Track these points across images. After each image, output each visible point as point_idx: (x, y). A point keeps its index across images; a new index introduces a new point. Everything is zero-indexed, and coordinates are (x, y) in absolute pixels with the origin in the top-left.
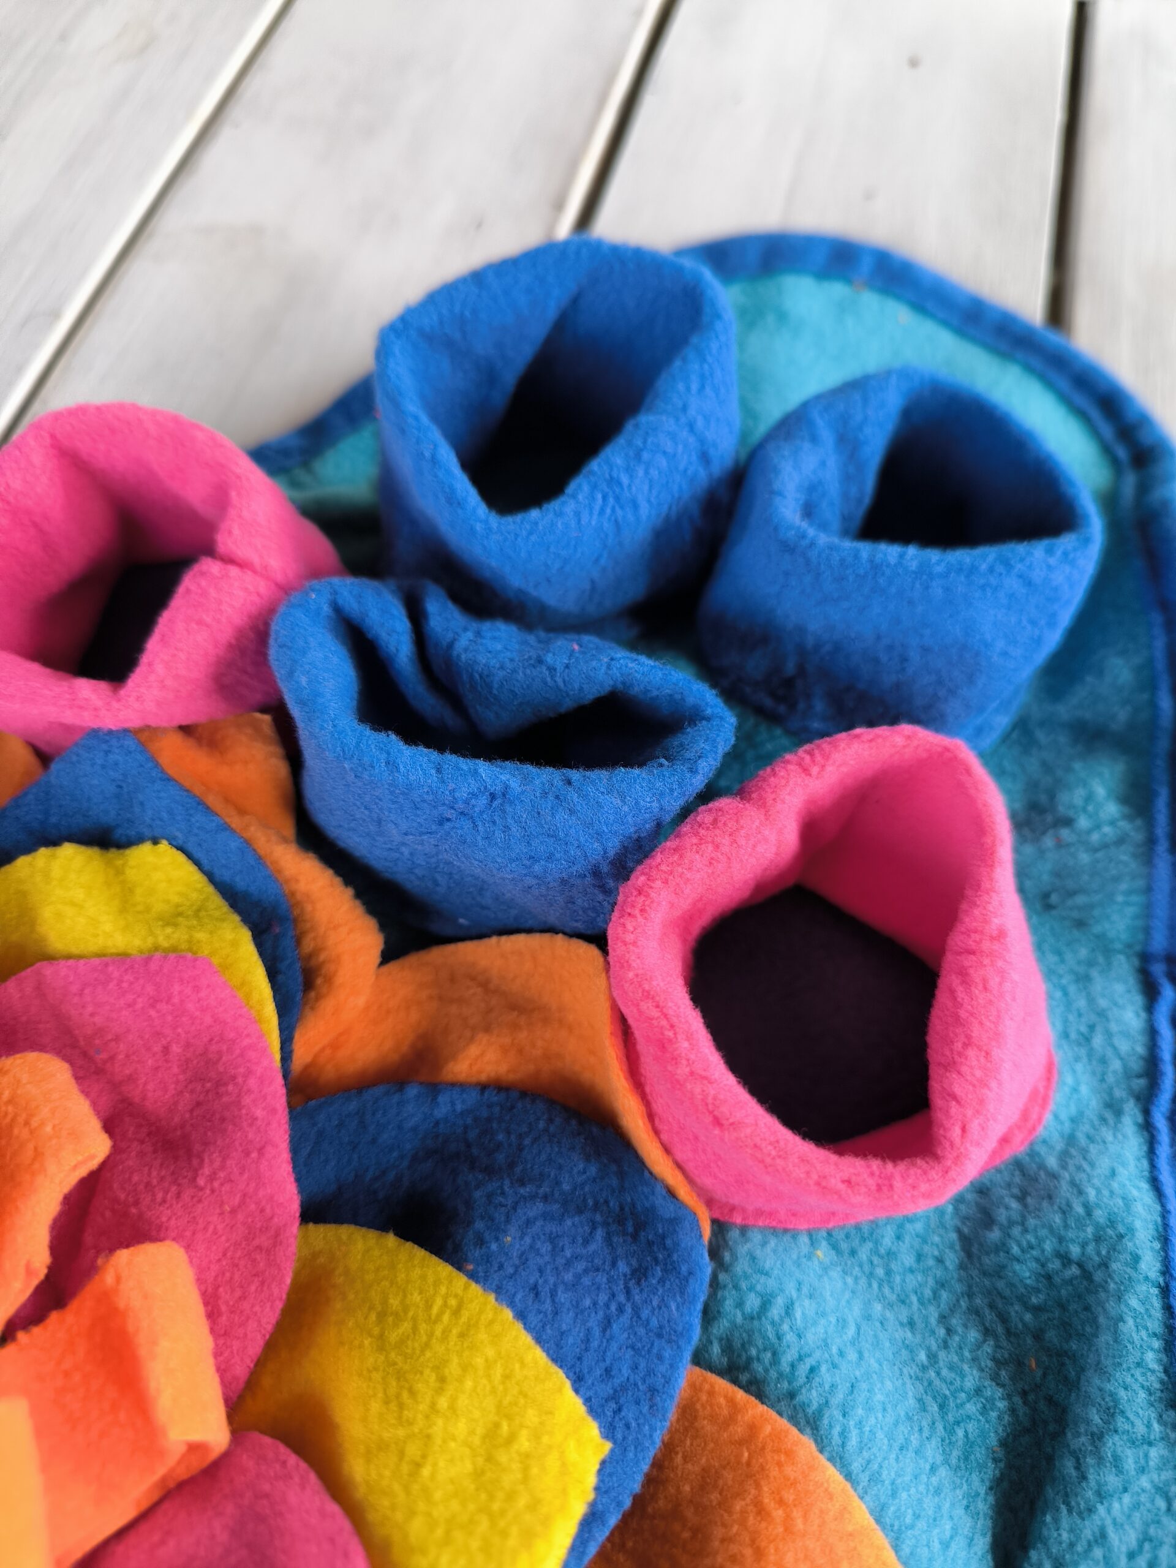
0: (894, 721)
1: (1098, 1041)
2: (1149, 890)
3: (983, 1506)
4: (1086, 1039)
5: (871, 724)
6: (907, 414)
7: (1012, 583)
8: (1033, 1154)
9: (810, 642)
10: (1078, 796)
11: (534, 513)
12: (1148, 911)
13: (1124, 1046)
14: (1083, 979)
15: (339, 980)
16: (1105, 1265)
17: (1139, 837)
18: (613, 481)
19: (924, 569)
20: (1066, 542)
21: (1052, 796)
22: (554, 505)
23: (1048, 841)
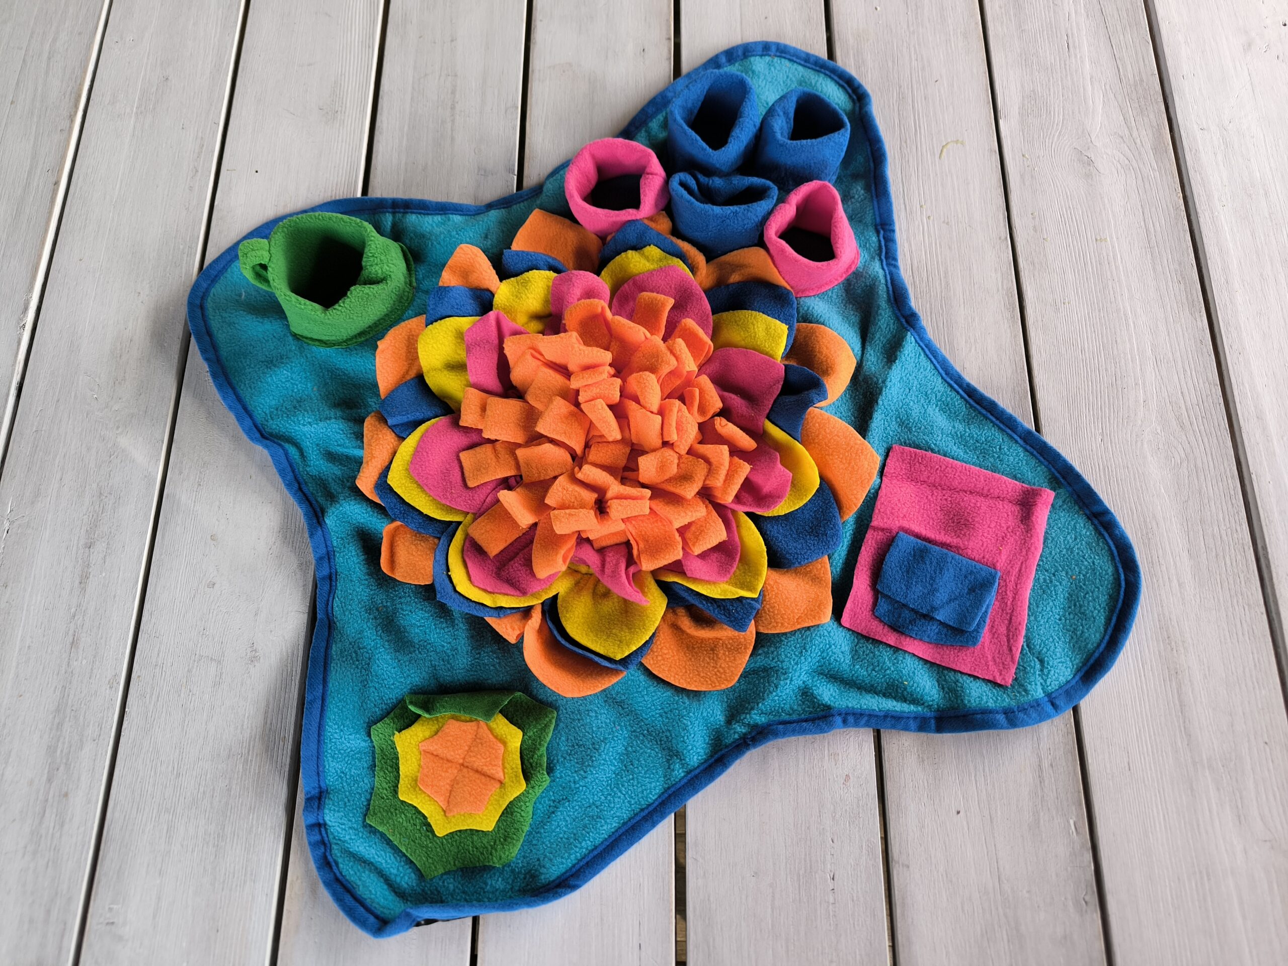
0: (811, 180)
1: (868, 245)
2: (873, 208)
3: (858, 332)
4: (865, 246)
5: (807, 182)
6: (797, 101)
7: (832, 144)
8: (857, 270)
9: (788, 167)
10: (855, 190)
11: (723, 148)
12: (874, 214)
13: (874, 245)
14: (862, 233)
15: (700, 267)
16: (874, 284)
17: (869, 197)
18: (738, 137)
19: (812, 145)
20: (842, 131)
21: (849, 193)
22: (727, 145)
23: (849, 203)
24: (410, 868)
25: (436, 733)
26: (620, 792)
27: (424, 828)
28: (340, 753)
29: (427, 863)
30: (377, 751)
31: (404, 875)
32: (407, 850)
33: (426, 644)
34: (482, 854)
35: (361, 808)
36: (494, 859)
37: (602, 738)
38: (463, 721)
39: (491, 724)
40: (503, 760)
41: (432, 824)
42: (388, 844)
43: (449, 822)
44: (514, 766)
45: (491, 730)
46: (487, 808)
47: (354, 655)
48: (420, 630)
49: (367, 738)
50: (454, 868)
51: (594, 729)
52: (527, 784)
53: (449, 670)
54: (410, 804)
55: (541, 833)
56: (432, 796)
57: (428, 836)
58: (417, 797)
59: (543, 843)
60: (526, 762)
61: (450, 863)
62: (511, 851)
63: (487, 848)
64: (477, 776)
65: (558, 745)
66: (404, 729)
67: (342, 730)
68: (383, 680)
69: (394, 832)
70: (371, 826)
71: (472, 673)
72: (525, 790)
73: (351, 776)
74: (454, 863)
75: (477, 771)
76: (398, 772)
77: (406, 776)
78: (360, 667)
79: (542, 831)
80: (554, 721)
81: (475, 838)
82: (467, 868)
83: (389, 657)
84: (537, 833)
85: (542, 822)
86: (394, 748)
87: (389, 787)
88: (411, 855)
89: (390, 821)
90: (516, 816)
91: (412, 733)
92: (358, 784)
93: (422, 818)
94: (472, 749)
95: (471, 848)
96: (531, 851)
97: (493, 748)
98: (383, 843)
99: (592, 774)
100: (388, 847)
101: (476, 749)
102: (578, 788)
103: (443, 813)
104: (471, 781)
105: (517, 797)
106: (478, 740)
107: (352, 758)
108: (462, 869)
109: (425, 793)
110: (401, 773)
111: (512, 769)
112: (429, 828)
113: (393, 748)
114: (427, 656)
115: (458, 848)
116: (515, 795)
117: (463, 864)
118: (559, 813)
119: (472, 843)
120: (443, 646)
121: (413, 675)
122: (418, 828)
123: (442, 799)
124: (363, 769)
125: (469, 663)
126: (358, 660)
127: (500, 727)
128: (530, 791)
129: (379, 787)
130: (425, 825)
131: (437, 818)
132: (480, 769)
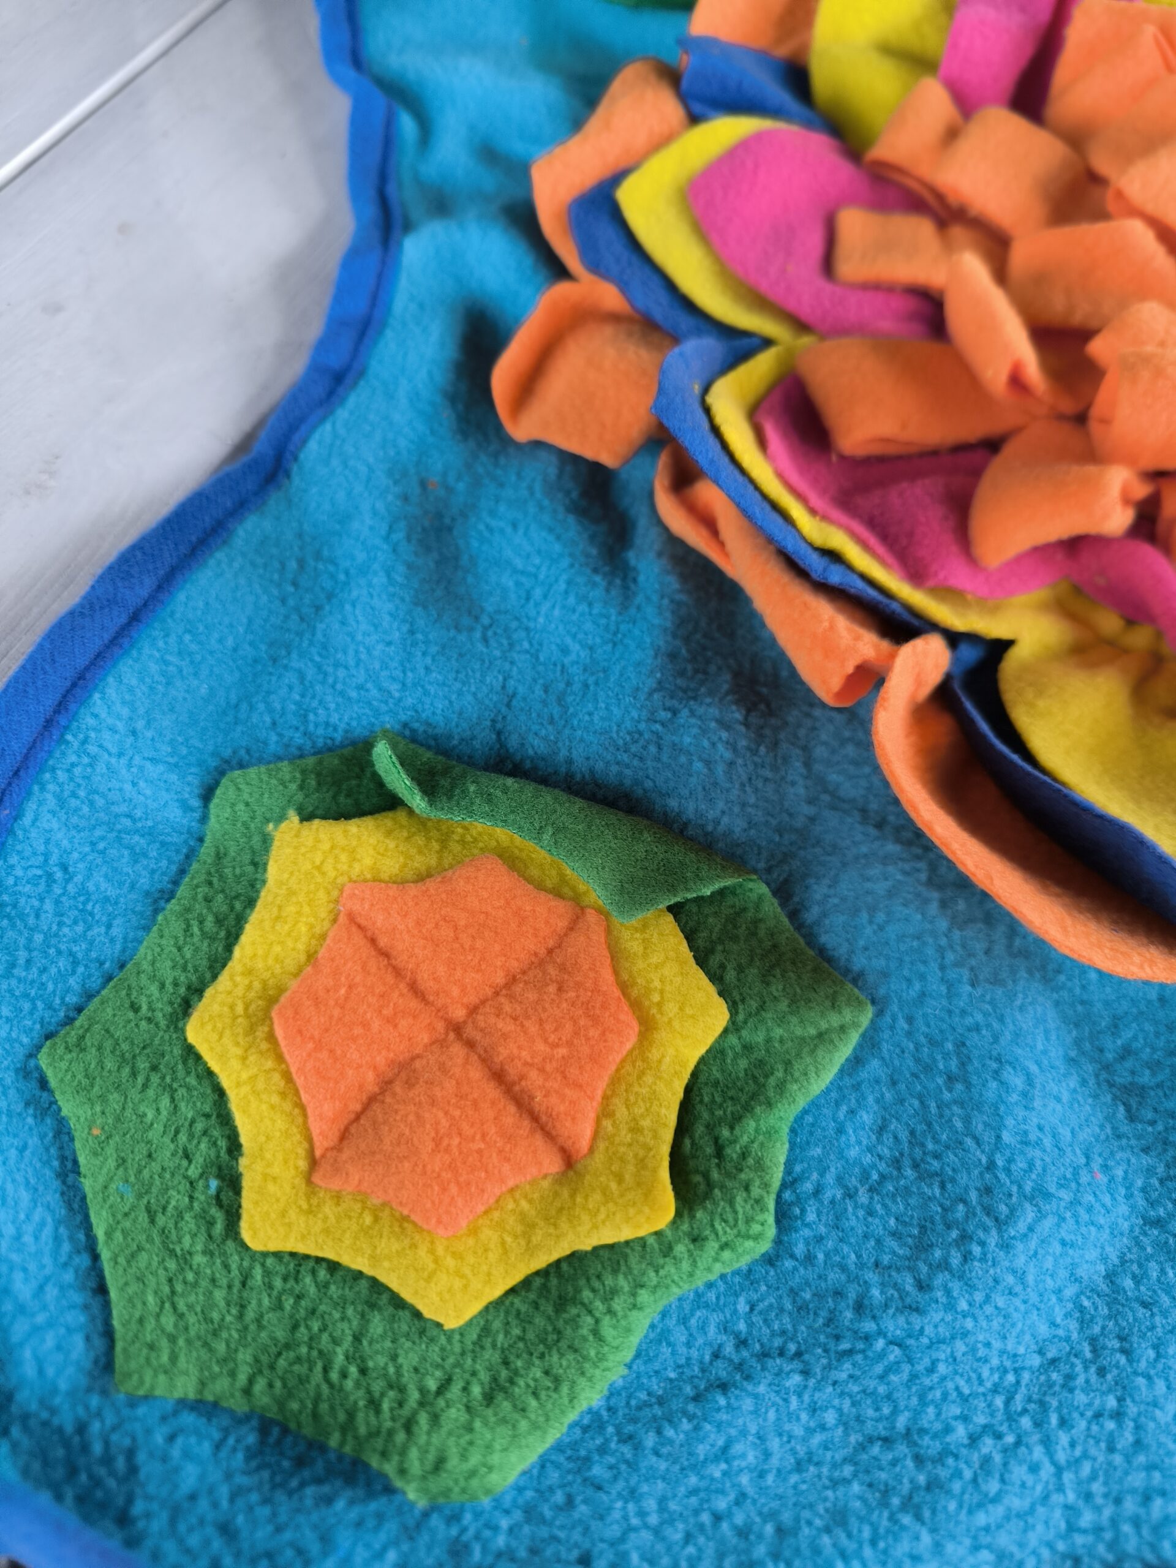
24: (86, 1307)
25: (421, 878)
26: (1047, 1442)
27: (214, 1184)
28: (92, 803)
29: (150, 1325)
30: (206, 852)
31: (51, 1324)
32: (109, 1234)
33: (514, 625)
34: (374, 1404)
35: (49, 1007)
36: (414, 1453)
37: (1028, 1187)
38: (529, 880)
39: (626, 934)
40: (615, 1081)
41: (246, 1183)
42: (62, 1175)
43: (310, 1212)
44: (646, 1123)
45: (616, 955)
46: (474, 1232)
47: (293, 565)
48: (518, 584)
49: (196, 803)
50: (239, 1405)
51: (1006, 1137)
52: (679, 1214)
53: (552, 721)
54: (210, 1074)
55: (638, 1447)
56: (299, 1081)
57: (211, 1224)
58: (244, 1059)
59: (633, 1494)
60: (699, 1129)
61: (233, 1374)
62: (495, 1459)
63: (402, 1390)
64: (492, 1091)
65: (840, 1131)
66: (324, 817)
67: (134, 733)
68: (337, 665)
69: (103, 1144)
70: (43, 1084)
71: (625, 758)
72: (658, 1234)
73: (83, 891)
74: (251, 1381)
75: (499, 1076)
76: (229, 949)
77: (249, 972)
78: (291, 602)
79: (650, 1440)
80: (854, 1037)
81: (377, 1325)
82: (285, 1430)
83: (389, 606)
84: (627, 1439)
85: (661, 1401)
86: (259, 864)
87: (176, 984)
88: (115, 1260)
89: (114, 1097)
90: (574, 1322)
91: (341, 840)
92: (89, 928)
93: (223, 1144)
94: (518, 988)
95: (339, 1359)
96: (570, 1502)
97: (595, 1020)
98: (47, 1163)
99: (950, 1307)
100: (56, 1184)
101: (532, 996)
102: (867, 1338)
103: (303, 1164)
104: (461, 1097)
105: (611, 1247)
106: (552, 971)
107: (119, 839)
108: (265, 1426)
109: (280, 1058)
110: (237, 952)
111: (636, 1129)
112: (227, 1196)
113: (255, 864)
114: (504, 658)
115: (295, 1327)
116: (608, 1236)
117: (281, 1405)
118: (748, 1404)
119: (357, 1339)
120: (565, 651)
121: (432, 689)
122: (193, 1172)
123: (328, 1109)
124: (133, 887)
125: (628, 724)
126: (295, 584)
127: (655, 959)
128: (680, 1249)
129: (145, 966)
130: (220, 1176)
131: (276, 1170)
132: (512, 1073)
